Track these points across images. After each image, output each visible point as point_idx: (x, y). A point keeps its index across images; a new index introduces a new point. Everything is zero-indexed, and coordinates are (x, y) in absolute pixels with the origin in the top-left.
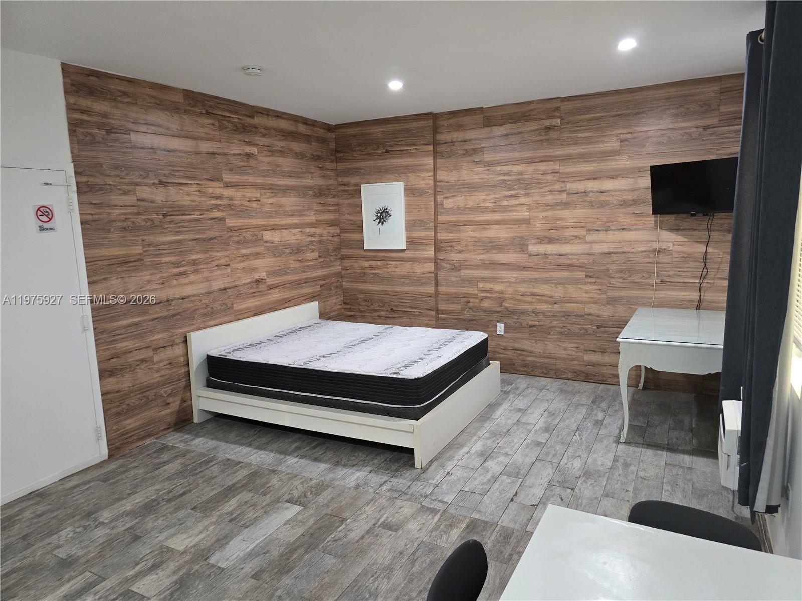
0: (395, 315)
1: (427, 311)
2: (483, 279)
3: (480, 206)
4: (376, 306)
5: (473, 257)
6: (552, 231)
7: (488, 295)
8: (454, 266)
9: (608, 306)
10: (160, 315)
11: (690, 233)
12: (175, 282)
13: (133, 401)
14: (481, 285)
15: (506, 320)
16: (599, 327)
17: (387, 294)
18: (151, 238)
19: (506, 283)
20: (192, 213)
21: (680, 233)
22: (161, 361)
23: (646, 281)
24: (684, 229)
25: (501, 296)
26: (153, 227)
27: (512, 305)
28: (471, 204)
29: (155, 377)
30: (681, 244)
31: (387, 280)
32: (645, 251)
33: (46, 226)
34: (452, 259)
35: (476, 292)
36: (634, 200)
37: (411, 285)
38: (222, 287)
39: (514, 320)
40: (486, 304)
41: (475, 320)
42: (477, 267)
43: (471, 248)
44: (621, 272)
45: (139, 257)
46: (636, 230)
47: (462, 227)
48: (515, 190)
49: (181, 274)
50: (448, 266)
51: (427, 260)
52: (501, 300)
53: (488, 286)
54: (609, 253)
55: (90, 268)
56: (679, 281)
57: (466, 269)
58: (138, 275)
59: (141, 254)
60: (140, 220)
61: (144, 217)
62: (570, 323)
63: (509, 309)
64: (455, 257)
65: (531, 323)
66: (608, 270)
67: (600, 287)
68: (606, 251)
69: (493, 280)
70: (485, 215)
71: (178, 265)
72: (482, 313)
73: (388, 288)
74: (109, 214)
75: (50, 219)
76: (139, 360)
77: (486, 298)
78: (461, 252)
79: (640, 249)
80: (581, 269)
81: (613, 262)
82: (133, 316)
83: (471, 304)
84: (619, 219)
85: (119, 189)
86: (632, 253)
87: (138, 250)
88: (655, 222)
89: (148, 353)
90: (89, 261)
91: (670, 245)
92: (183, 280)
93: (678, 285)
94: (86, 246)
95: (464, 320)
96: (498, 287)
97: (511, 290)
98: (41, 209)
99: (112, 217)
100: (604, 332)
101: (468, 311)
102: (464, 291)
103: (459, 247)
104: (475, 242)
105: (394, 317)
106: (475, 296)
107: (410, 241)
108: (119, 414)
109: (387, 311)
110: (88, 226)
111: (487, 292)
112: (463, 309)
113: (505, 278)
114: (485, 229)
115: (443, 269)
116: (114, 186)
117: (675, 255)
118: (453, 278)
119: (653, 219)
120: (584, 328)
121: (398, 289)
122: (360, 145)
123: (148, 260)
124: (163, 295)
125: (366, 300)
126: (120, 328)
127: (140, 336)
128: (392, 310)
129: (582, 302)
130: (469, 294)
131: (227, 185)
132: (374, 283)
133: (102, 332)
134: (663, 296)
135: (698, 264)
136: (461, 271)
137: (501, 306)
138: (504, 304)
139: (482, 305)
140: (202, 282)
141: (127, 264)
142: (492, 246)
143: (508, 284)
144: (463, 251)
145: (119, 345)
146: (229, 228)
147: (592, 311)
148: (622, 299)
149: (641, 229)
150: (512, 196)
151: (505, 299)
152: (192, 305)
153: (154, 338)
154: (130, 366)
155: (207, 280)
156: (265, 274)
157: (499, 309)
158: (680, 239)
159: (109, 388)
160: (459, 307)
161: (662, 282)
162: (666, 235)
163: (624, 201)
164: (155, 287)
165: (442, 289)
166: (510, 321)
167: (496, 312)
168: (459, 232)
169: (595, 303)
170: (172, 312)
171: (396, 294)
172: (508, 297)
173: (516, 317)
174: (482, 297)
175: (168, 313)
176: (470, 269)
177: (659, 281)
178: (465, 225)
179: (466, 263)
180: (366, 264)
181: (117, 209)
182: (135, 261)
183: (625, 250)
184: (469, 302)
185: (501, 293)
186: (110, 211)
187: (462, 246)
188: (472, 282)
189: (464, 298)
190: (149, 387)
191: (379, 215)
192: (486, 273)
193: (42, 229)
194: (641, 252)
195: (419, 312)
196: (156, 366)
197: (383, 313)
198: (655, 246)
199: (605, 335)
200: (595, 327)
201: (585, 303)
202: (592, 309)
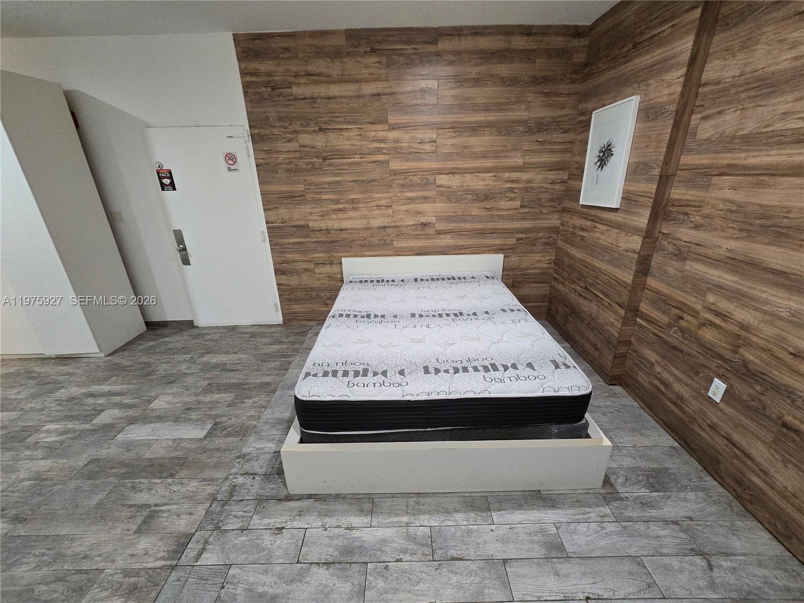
0: (587, 296)
1: (616, 306)
2: (719, 288)
3: (770, 129)
4: (574, 276)
5: (716, 241)
7: (718, 321)
8: (680, 250)
10: (320, 240)
12: (334, 216)
13: (300, 294)
14: (711, 298)
15: (735, 382)
17: (585, 264)
18: (313, 179)
19: (765, 312)
20: (352, 156)
22: (321, 274)
25: (743, 333)
26: (313, 169)
27: (758, 361)
28: (750, 126)
29: (317, 284)
31: (590, 248)
33: (232, 167)
34: (679, 236)
35: (699, 307)
37: (609, 262)
38: (382, 225)
39: (751, 391)
40: (708, 335)
41: (680, 351)
42: (716, 262)
43: (718, 222)
45: (301, 193)
47: (716, 178)
49: (339, 210)
50: (671, 248)
51: (635, 230)
52: (738, 341)
53: (725, 305)
55: (265, 199)
57: (696, 260)
58: (301, 207)
59: (303, 191)
60: (302, 163)
61: (305, 161)
63: (750, 366)
64: (685, 234)
65: (789, 419)
69: (738, 296)
70: (773, 152)
71: (337, 202)
72: (695, 346)
73: (589, 259)
74: (277, 158)
75: (235, 163)
76: (303, 269)
77: (712, 324)
78: (697, 227)
82: (298, 237)
83: (683, 324)
85: (284, 138)
87: (301, 188)
89: (311, 266)
90: (264, 194)
92: (341, 215)
94: (261, 183)
95: (666, 342)
96: (741, 314)
97: (769, 331)
98: (228, 156)
99: (280, 160)
101: (675, 332)
102: (680, 296)
103: (698, 218)
104: (729, 210)
106: (695, 313)
107: (628, 198)
108: (289, 300)
109: (582, 287)
110: (260, 168)
111: (718, 314)
112: (670, 326)
113: (766, 302)
114: (759, 184)
115: (663, 250)
116: (280, 135)
118: (671, 270)
121: (598, 264)
123: (309, 196)
124: (323, 225)
125: (569, 266)
126: (288, 244)
127: (302, 252)
128: (586, 288)
130: (686, 305)
131: (393, 128)
132: (579, 247)
133: (276, 245)
136: (688, 262)
137: (736, 352)
138: (741, 350)
139: (700, 333)
140: (360, 219)
141: (292, 198)
142: (762, 226)
143: (768, 318)
144: (701, 225)
145: (288, 256)
146: (393, 171)
151: (749, 344)
152: (350, 236)
153: (316, 256)
154: (297, 271)
155: (365, 217)
156: (434, 218)
157: (728, 354)
159: (282, 282)
160: (664, 319)
164: (315, 218)
165: (651, 282)
166: (742, 389)
167: (721, 357)
168: (707, 187)
170: (331, 239)
171: (594, 268)
172: (757, 344)
173: (758, 388)
174: (707, 320)
175: (327, 239)
176: (704, 263)
178: (721, 174)
179: (698, 249)
181: (282, 154)
182: (299, 196)
184: (682, 318)
185: (745, 327)
186: (277, 156)
187: (704, 217)
188: (699, 286)
189: (677, 308)
190: (312, 289)
191: (602, 154)
192: (729, 279)
193: (230, 170)
195: (609, 303)
196: (317, 276)
197: (578, 288)
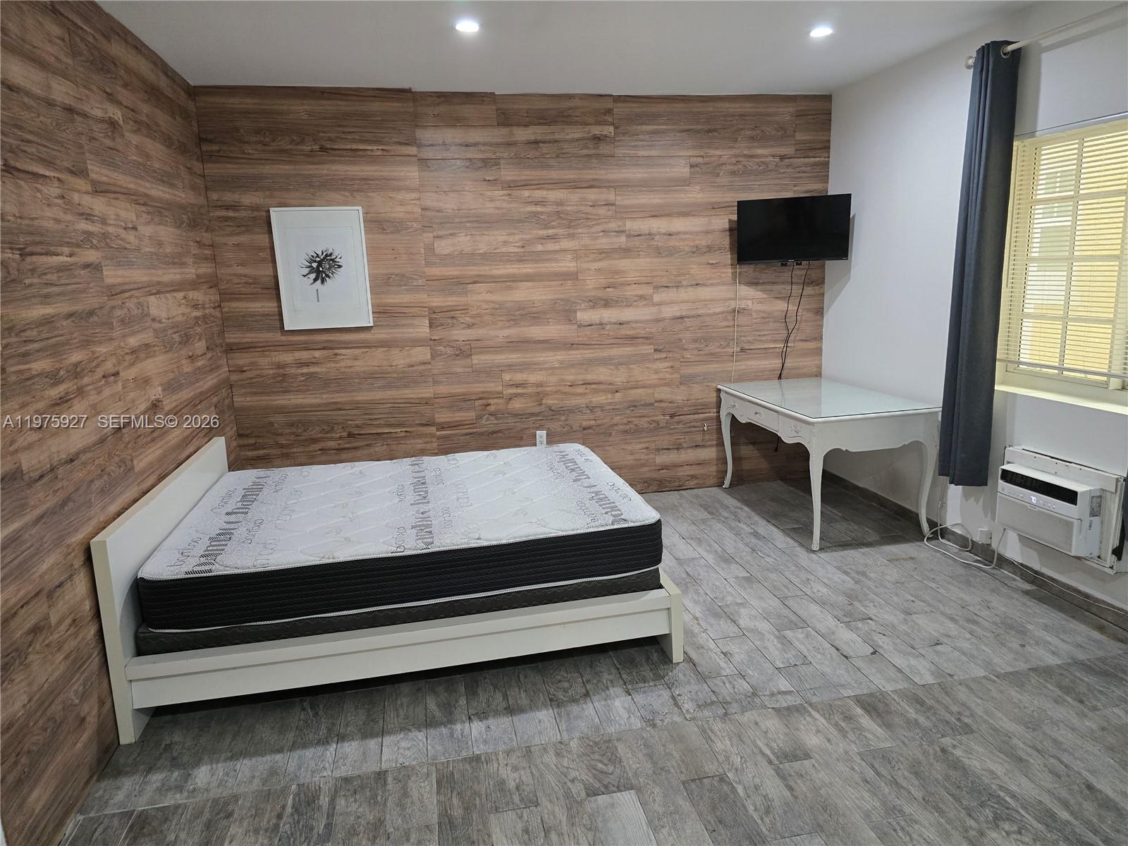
0: (356, 444)
1: (421, 429)
2: (510, 367)
3: (499, 251)
4: (314, 432)
5: (492, 333)
6: (608, 289)
7: (520, 391)
8: (460, 350)
9: (682, 387)
11: (769, 287)
13: (35, 738)
14: (507, 377)
15: (549, 425)
16: (672, 416)
17: (338, 407)
19: (546, 369)
20: (59, 250)
21: (759, 287)
22: (61, 621)
23: (725, 350)
24: (763, 283)
25: (540, 389)
27: (556, 402)
28: (483, 248)
29: (57, 665)
30: (761, 302)
31: (337, 383)
32: (723, 313)
34: (455, 338)
35: (500, 388)
36: (708, 246)
37: (389, 386)
39: (561, 423)
40: (517, 405)
41: (499, 431)
42: (499, 349)
43: (487, 318)
44: (696, 341)
46: (712, 285)
47: (471, 285)
48: (553, 228)
49: (63, 401)
50: (449, 351)
51: (416, 342)
52: (539, 397)
53: (519, 377)
54: (682, 318)
56: (759, 347)
57: (480, 353)
62: (636, 417)
63: (553, 408)
64: (460, 334)
65: (585, 424)
66: (680, 340)
67: (671, 364)
68: (678, 314)
69: (526, 367)
70: (507, 267)
71: (55, 378)
72: (510, 420)
73: (340, 398)
76: (29, 632)
77: (517, 395)
78: (469, 326)
79: (718, 310)
80: (648, 341)
81: (687, 329)
83: (492, 408)
84: (692, 272)
86: (709, 315)
88: (734, 274)
89: (40, 609)
91: (749, 303)
93: (759, 351)
95: (482, 434)
96: (533, 378)
97: (553, 379)
100: (678, 423)
101: (488, 420)
102: (478, 388)
103: (468, 319)
104: (493, 308)
105: (355, 448)
106: (499, 395)
107: (381, 312)
109: (340, 438)
111: (517, 386)
112: (480, 417)
113: (545, 362)
114: (509, 288)
115: (441, 355)
117: (755, 315)
118: (459, 370)
119: (730, 270)
120: (654, 421)
121: (361, 397)
122: (258, 132)
124: (43, 457)
125: (292, 425)
128: (350, 435)
129: (649, 386)
130: (488, 392)
131: (99, 190)
132: (308, 390)
134: (743, 367)
135: (779, 324)
136: (473, 357)
137: (541, 404)
138: (544, 401)
139: (510, 406)
142: (522, 315)
143: (550, 371)
144: (473, 324)
147: (663, 396)
148: (699, 376)
149: (718, 284)
150: (548, 237)
151: (546, 394)
152: (84, 472)
153: (44, 568)
156: (160, 388)
157: (537, 410)
158: (760, 295)
160: (471, 415)
161: (743, 350)
162: (745, 291)
163: (697, 247)
166: (555, 426)
167: (533, 414)
168: (466, 293)
169: (666, 385)
170: (60, 497)
171: (356, 406)
172: (550, 391)
173: (563, 418)
174: (510, 394)
175: (55, 500)
176: (488, 352)
177: (739, 349)
178: (474, 283)
179: (479, 344)
180: (287, 358)
183: (700, 312)
184: (489, 405)
185: (540, 385)
187: (473, 317)
188: (491, 372)
189: (480, 399)
190: (52, 694)
191: (315, 265)
192: (514, 357)
194: (718, 314)
195: (406, 431)
196: (55, 635)
197: (331, 444)
198: (733, 304)
199: (680, 426)
200: (668, 417)
201: (654, 386)
202: (663, 393)
